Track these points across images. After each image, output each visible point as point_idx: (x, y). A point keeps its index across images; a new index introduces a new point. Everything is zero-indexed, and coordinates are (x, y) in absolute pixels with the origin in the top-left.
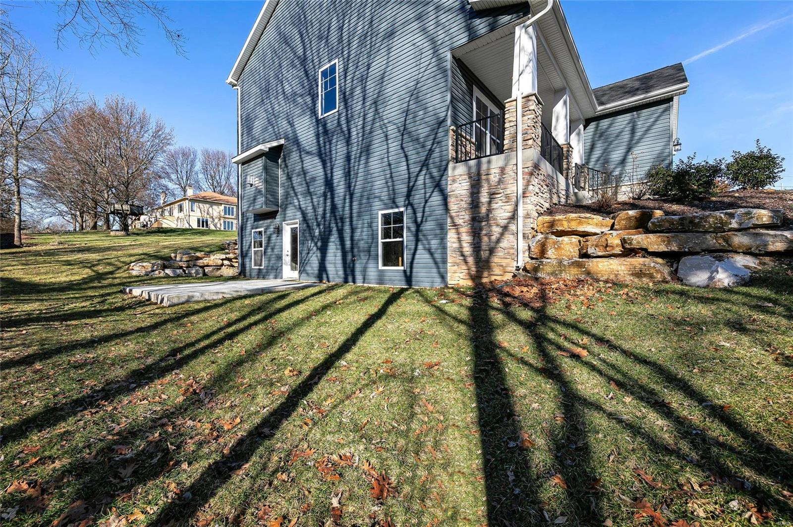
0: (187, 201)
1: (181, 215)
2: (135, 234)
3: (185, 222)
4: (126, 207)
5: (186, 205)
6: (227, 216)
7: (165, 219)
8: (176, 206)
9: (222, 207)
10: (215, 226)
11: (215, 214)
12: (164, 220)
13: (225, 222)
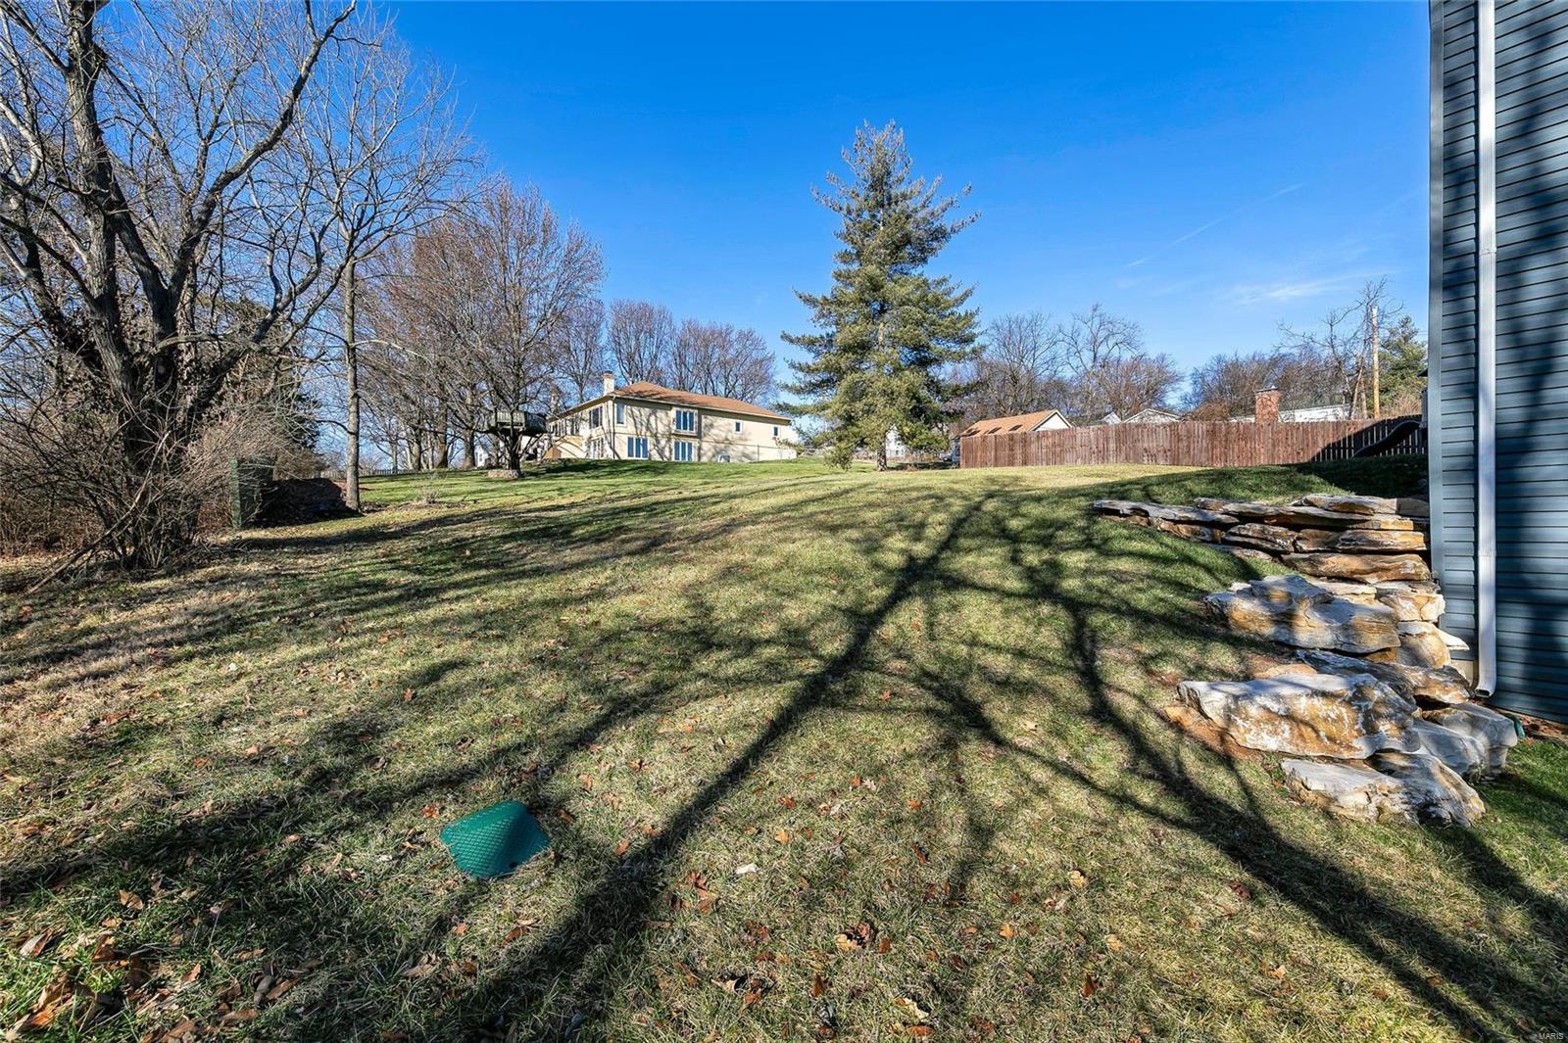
0: (610, 402)
1: (597, 433)
2: (532, 474)
3: (607, 447)
4: (519, 418)
5: (608, 410)
6: (682, 432)
7: (566, 442)
8: (586, 414)
9: (673, 413)
10: (661, 453)
11: (661, 429)
12: (564, 445)
13: (677, 444)
